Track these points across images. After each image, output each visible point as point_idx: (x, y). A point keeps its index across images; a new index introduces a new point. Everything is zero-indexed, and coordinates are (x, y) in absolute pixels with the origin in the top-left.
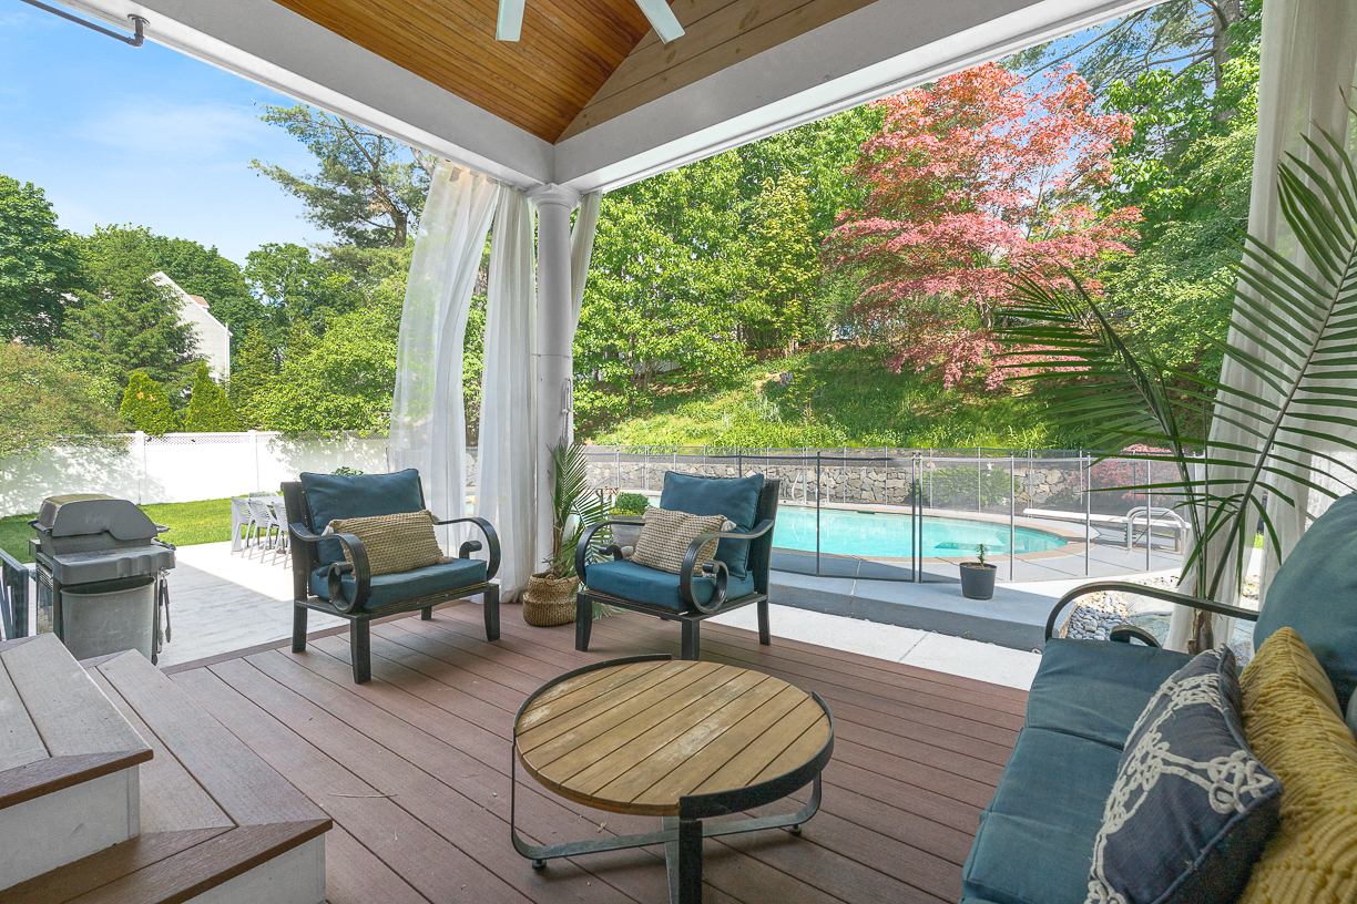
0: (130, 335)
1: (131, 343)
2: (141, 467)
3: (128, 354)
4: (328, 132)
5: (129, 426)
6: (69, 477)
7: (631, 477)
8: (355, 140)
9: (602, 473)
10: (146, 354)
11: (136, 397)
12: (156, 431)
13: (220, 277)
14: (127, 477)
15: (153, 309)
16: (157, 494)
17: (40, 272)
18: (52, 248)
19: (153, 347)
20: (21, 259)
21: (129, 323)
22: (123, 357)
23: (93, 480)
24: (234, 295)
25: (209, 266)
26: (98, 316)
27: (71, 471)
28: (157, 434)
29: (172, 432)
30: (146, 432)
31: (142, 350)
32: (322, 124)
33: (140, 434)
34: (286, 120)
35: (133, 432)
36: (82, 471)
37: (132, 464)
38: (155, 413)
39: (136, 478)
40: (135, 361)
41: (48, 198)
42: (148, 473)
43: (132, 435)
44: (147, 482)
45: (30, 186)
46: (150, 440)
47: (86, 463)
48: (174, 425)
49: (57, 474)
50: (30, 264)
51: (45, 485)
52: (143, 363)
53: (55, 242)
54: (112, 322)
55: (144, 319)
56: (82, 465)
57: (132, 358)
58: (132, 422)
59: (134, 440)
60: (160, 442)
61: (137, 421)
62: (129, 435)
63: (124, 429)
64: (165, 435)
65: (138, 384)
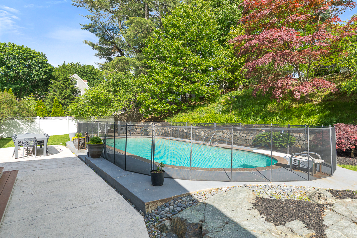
0: (62, 91)
1: (63, 93)
2: (38, 126)
3: (62, 96)
4: (100, 30)
6: (20, 128)
7: (169, 132)
8: (107, 32)
9: (162, 131)
10: (66, 96)
11: (38, 107)
12: (43, 116)
13: (94, 75)
14: (34, 129)
15: (68, 84)
17: (43, 75)
18: (46, 69)
19: (68, 94)
20: (39, 73)
21: (63, 88)
22: (61, 97)
23: (26, 129)
24: (97, 79)
25: (92, 72)
26: (56, 86)
27: (21, 127)
28: (42, 117)
29: (46, 116)
30: (40, 116)
31: (65, 95)
32: (98, 28)
33: (38, 117)
34: (89, 28)
35: (36, 116)
36: (23, 127)
37: (36, 125)
38: (42, 111)
39: (37, 129)
40: (63, 98)
41: (46, 56)
42: (40, 128)
44: (39, 130)
45: (42, 53)
46: (41, 118)
47: (24, 125)
48: (47, 114)
49: (17, 127)
50: (41, 74)
51: (14, 130)
52: (66, 98)
53: (47, 68)
54: (58, 88)
55: (66, 86)
56: (23, 125)
57: (63, 97)
58: (36, 114)
59: (36, 119)
60: (43, 119)
61: (37, 113)
62: (35, 117)
63: (34, 115)
64: (44, 117)
65: (39, 103)
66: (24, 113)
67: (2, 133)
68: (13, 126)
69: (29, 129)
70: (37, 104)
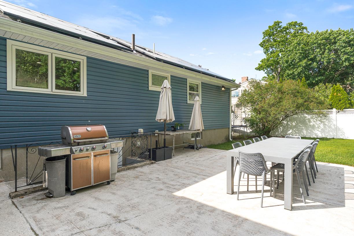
2: (335, 123)
5: (329, 107)
6: (311, 126)
11: (334, 95)
14: (330, 127)
16: (341, 135)
27: (311, 124)
28: (341, 109)
29: (347, 108)
30: (336, 109)
33: (334, 110)
35: (332, 109)
36: (314, 124)
37: (331, 122)
38: (340, 101)
39: (333, 127)
42: (338, 125)
43: (332, 110)
44: (337, 129)
46: (339, 112)
48: (348, 105)
49: (307, 124)
56: (315, 121)
58: (331, 105)
59: (332, 112)
60: (342, 112)
61: (333, 105)
62: (329, 110)
63: (328, 108)
64: (344, 110)
65: (334, 90)
66: (312, 105)
67: (290, 130)
68: (300, 122)
69: (322, 127)
70: (333, 92)
